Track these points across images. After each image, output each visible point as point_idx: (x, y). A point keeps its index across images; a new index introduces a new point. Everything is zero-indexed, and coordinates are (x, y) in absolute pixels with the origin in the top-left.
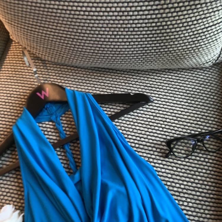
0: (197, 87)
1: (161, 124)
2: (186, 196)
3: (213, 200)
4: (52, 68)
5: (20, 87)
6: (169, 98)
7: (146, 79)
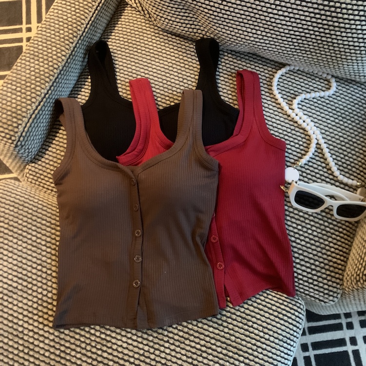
0: (349, 107)
1: (299, 141)
2: (312, 223)
3: (342, 235)
4: (175, 48)
5: (133, 64)
6: (313, 111)
7: (290, 84)
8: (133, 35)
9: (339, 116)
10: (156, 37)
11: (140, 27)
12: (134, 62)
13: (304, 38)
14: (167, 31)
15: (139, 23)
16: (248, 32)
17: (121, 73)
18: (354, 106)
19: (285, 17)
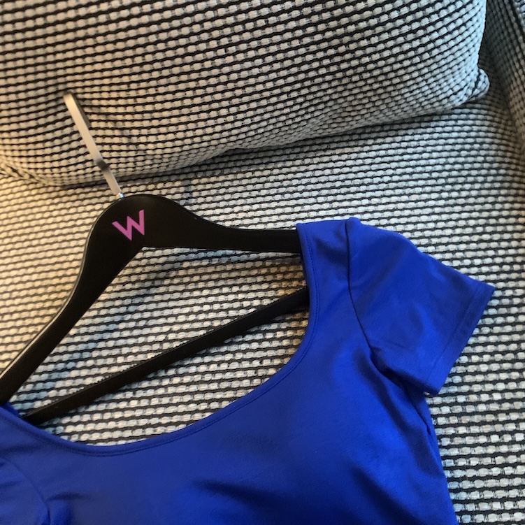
0: (451, 160)
2: (514, 416)
5: (31, 270)
6: (394, 199)
7: (328, 172)
8: (14, 220)
9: (443, 185)
10: (57, 204)
11: (21, 200)
12: (31, 266)
13: (307, 83)
14: (72, 187)
15: (18, 195)
16: (205, 120)
17: (14, 299)
18: (459, 156)
19: (252, 59)
